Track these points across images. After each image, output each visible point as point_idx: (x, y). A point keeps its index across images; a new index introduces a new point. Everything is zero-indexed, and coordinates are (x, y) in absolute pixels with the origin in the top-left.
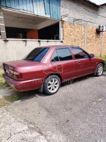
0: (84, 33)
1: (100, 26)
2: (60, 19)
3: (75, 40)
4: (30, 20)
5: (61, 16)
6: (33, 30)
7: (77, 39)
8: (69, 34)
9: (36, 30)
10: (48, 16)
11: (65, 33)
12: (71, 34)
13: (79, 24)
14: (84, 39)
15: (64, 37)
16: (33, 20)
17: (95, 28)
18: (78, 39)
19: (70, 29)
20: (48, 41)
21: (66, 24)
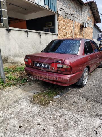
0: (72, 28)
1: (83, 23)
2: (56, 11)
3: (67, 34)
4: (22, 9)
5: (57, 9)
6: (19, 20)
7: (67, 33)
8: (62, 27)
9: (24, 21)
10: (47, 7)
11: (59, 26)
12: (64, 28)
13: (70, 19)
14: (72, 34)
15: (59, 30)
16: (26, 9)
17: (80, 24)
18: (69, 34)
19: (63, 22)
20: (46, 34)
21: (60, 18)
